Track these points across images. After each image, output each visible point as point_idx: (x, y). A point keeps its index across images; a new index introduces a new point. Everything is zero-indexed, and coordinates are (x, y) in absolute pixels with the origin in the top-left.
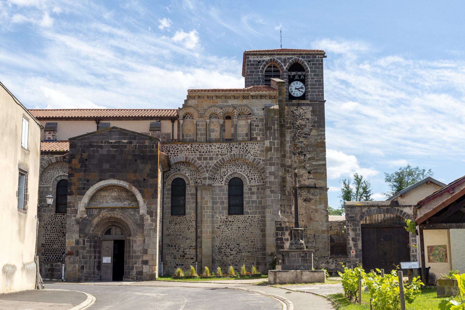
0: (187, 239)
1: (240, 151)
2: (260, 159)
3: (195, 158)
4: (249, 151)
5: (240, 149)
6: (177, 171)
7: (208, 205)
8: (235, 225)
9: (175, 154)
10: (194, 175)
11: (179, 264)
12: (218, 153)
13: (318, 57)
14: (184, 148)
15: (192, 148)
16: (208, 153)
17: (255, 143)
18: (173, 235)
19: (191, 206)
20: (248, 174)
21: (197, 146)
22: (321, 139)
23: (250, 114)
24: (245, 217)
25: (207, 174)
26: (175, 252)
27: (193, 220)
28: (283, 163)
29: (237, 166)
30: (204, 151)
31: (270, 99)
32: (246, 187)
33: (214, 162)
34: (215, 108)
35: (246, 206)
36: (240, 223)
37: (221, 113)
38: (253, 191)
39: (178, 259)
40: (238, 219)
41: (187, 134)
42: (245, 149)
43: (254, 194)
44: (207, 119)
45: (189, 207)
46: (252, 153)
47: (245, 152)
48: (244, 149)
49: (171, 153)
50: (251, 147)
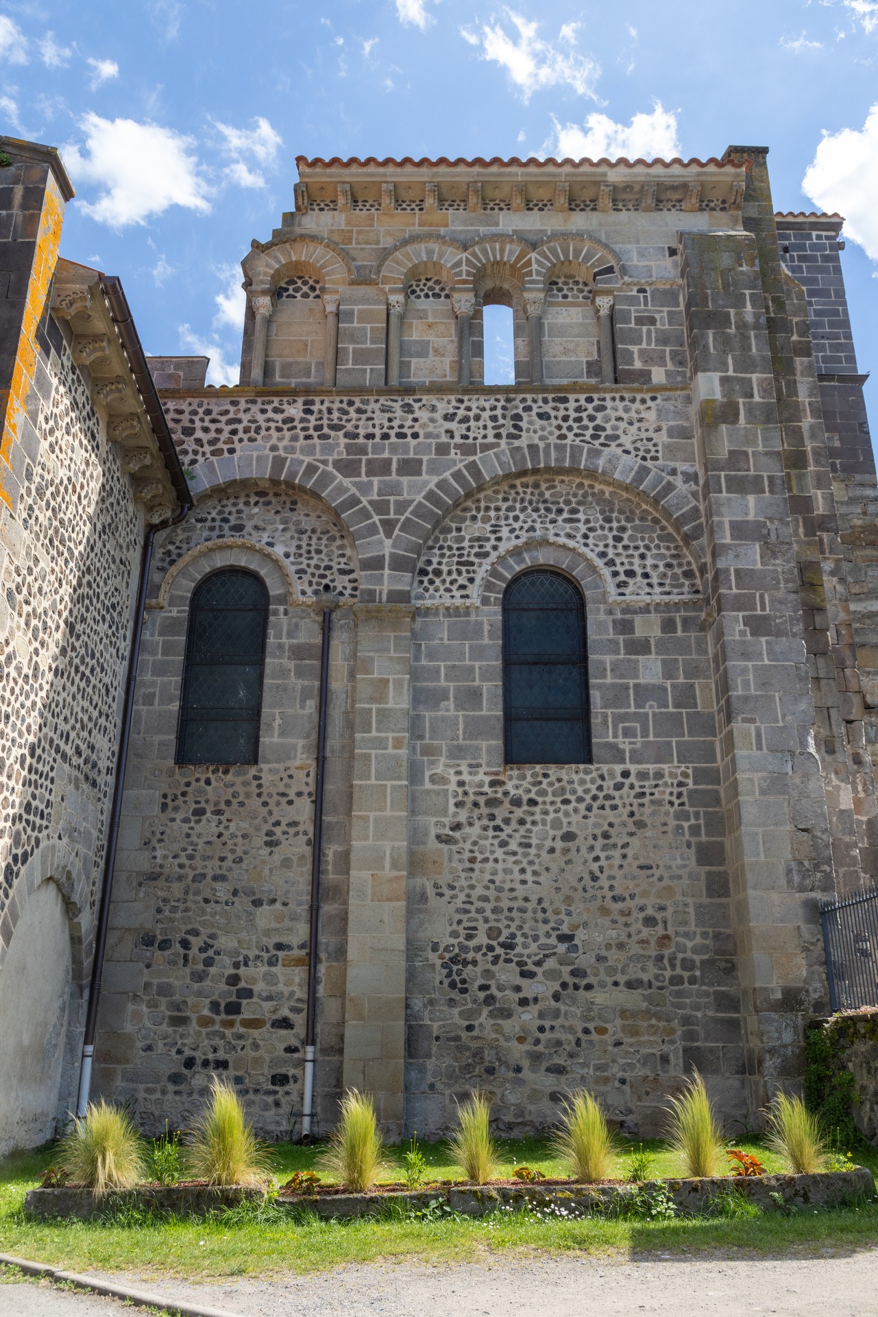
0: (257, 903)
1: (564, 431)
2: (673, 472)
3: (325, 462)
4: (609, 432)
5: (565, 425)
6: (226, 531)
7: (391, 705)
8: (544, 823)
9: (220, 445)
10: (319, 552)
11: (199, 1056)
12: (444, 439)
13: (819, 237)
14: (270, 414)
15: (312, 418)
16: (393, 439)
17: (639, 397)
18: (180, 878)
19: (290, 711)
20: (611, 552)
21: (337, 405)
23: (610, 270)
24: (602, 777)
25: (388, 543)
26: (179, 979)
27: (299, 794)
28: (795, 492)
29: (548, 510)
30: (371, 430)
31: (701, 210)
32: (602, 617)
33: (427, 482)
34: (435, 246)
35: (605, 716)
36: (576, 810)
37: (464, 268)
38: (639, 633)
39: (194, 1026)
40: (563, 789)
41: (290, 364)
42: (591, 425)
43: (649, 652)
44: (392, 291)
45: (278, 721)
46: (626, 441)
47: (588, 438)
48: (585, 422)
49: (199, 442)
50: (621, 413)
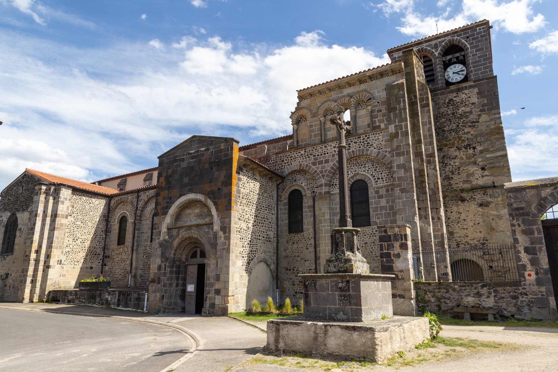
0: (305, 261)
1: (360, 146)
2: (386, 152)
3: (309, 163)
4: (371, 144)
5: (360, 144)
6: (293, 182)
7: (326, 218)
8: (361, 240)
9: (289, 163)
10: (311, 183)
11: (298, 291)
12: (334, 153)
13: (480, 29)
14: (298, 154)
15: (306, 153)
16: (323, 155)
17: (378, 133)
18: (291, 257)
19: (308, 220)
20: (374, 173)
21: (311, 149)
22: (495, 123)
23: (370, 99)
24: (373, 229)
25: (323, 180)
26: (293, 276)
27: (311, 238)
28: (418, 151)
29: (359, 165)
30: (318, 154)
31: (394, 74)
32: (372, 190)
33: (330, 164)
34: (329, 103)
35: (373, 215)
36: (367, 237)
37: (336, 107)
38: (381, 193)
39: (296, 285)
40: (364, 233)
41: (302, 139)
42: (366, 143)
43: (383, 198)
44: (321, 117)
45: (306, 222)
46: (375, 145)
47: (366, 146)
48: (365, 142)
49: (285, 163)
50: (374, 138)
